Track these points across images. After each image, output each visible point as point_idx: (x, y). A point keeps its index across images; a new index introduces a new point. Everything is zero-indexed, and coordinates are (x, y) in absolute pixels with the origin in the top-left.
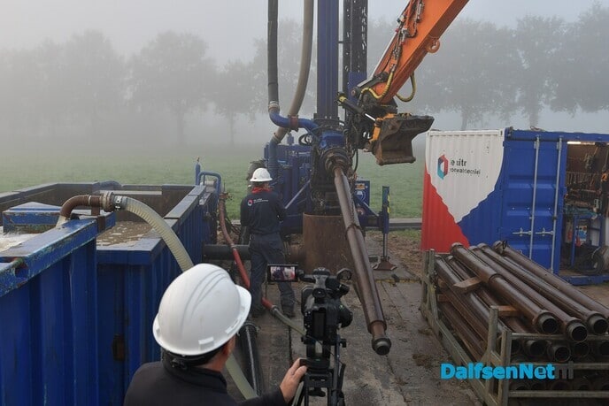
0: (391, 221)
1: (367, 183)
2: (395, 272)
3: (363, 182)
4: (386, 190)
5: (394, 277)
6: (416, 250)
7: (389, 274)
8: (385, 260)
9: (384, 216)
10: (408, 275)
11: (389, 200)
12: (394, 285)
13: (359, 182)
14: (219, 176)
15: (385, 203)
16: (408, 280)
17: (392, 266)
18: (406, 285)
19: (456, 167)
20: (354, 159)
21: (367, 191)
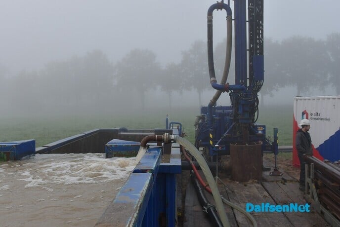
0: (279, 147)
1: (264, 127)
2: (283, 176)
3: (261, 126)
4: (276, 131)
5: (283, 179)
6: (288, 164)
7: (280, 178)
8: (276, 169)
9: (275, 144)
10: (291, 178)
11: (277, 135)
12: (284, 184)
13: (259, 126)
14: (180, 124)
15: (276, 138)
16: (291, 181)
17: (280, 173)
18: (291, 183)
19: (313, 116)
20: (256, 113)
21: (264, 131)
